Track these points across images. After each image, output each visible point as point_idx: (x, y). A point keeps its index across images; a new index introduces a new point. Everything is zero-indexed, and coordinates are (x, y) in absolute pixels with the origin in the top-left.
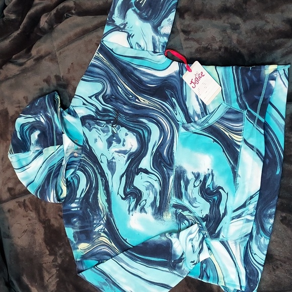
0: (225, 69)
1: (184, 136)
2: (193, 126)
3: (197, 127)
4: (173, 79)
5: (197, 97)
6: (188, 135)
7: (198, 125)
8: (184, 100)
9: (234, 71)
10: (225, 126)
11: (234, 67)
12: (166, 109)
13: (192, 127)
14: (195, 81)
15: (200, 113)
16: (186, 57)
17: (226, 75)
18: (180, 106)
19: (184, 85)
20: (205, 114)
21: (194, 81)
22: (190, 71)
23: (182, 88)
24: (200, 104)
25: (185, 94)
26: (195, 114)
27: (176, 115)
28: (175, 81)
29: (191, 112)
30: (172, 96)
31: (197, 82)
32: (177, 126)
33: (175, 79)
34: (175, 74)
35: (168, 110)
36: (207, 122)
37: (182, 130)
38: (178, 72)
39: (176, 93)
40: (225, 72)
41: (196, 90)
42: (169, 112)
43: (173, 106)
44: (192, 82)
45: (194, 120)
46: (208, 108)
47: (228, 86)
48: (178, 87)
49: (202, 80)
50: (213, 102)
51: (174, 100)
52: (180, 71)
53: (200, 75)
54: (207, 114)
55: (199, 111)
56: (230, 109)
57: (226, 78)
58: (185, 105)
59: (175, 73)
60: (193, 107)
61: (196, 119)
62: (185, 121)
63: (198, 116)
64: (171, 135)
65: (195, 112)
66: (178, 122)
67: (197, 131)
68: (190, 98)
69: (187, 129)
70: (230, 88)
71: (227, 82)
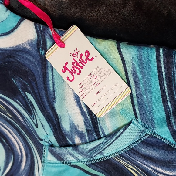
0: (140, 52)
1: (55, 170)
2: (71, 154)
3: (80, 157)
4: (25, 56)
5: (77, 98)
6: (61, 169)
7: (81, 153)
8: (51, 99)
9: (162, 59)
10: (138, 166)
11: (161, 51)
12: (16, 112)
13: (69, 156)
14: (73, 67)
15: (85, 131)
16: (51, 12)
17: (141, 65)
18: (43, 110)
19: (49, 70)
20: (95, 135)
21: (69, 66)
22: (62, 45)
23: (45, 75)
24: (83, 113)
25: (52, 88)
26: (74, 132)
27: (37, 126)
28: (30, 61)
29: (66, 126)
30: (25, 89)
31: (77, 71)
32: (40, 148)
33: (29, 57)
34: (28, 47)
35: (18, 115)
36: (101, 153)
37: (49, 157)
38: (34, 42)
39: (33, 83)
40: (140, 59)
41: (75, 86)
42: (22, 120)
43: (29, 109)
44: (65, 67)
45: (73, 142)
46: (101, 123)
47: (145, 90)
48: (38, 73)
49: (88, 68)
50: (112, 114)
51: (30, 97)
52: (38, 41)
53: (84, 58)
54: (100, 138)
55: (81, 126)
56: (151, 136)
57: (143, 72)
58: (53, 110)
59: (30, 44)
60: (69, 117)
61: (77, 140)
62: (53, 140)
63: (81, 135)
64: (29, 163)
65: (73, 127)
66: (42, 142)
67: (80, 164)
68: (63, 98)
69: (59, 157)
70: (151, 92)
71: (144, 80)
